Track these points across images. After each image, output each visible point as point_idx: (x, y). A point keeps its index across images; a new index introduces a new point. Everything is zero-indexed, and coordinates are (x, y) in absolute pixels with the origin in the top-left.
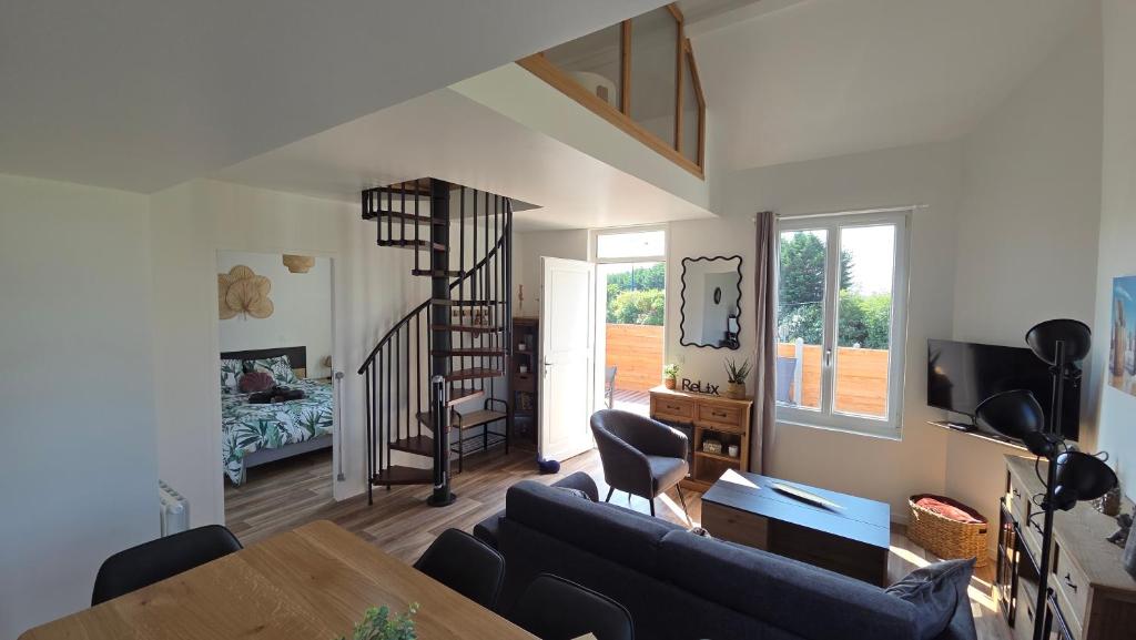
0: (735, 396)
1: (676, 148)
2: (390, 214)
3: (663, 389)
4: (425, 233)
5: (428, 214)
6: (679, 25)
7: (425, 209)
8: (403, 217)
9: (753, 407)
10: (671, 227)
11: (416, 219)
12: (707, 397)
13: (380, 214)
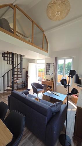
0: (52, 81)
1: (43, 48)
2: (6, 57)
3: (44, 80)
4: (11, 59)
5: (11, 57)
6: (43, 32)
7: (11, 56)
8: (8, 57)
9: (54, 83)
10: (46, 59)
11: (10, 57)
12: (48, 81)
13: (4, 56)
